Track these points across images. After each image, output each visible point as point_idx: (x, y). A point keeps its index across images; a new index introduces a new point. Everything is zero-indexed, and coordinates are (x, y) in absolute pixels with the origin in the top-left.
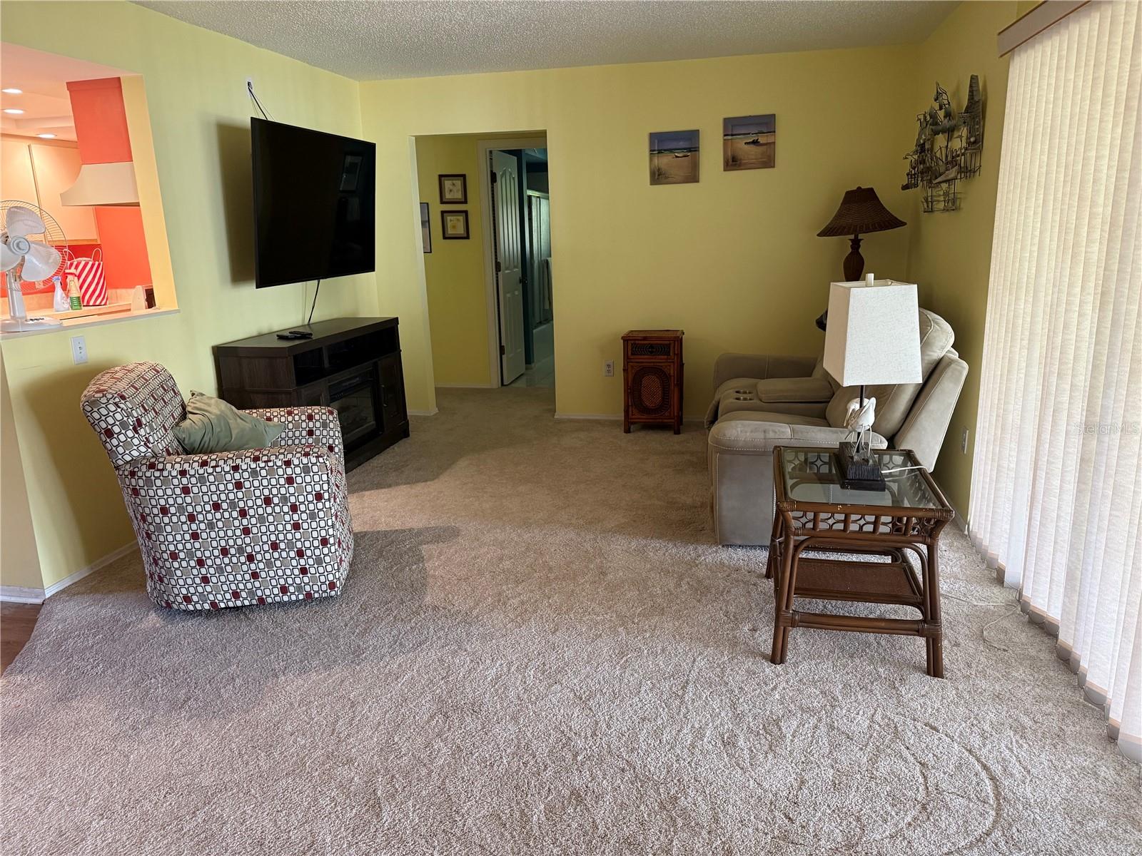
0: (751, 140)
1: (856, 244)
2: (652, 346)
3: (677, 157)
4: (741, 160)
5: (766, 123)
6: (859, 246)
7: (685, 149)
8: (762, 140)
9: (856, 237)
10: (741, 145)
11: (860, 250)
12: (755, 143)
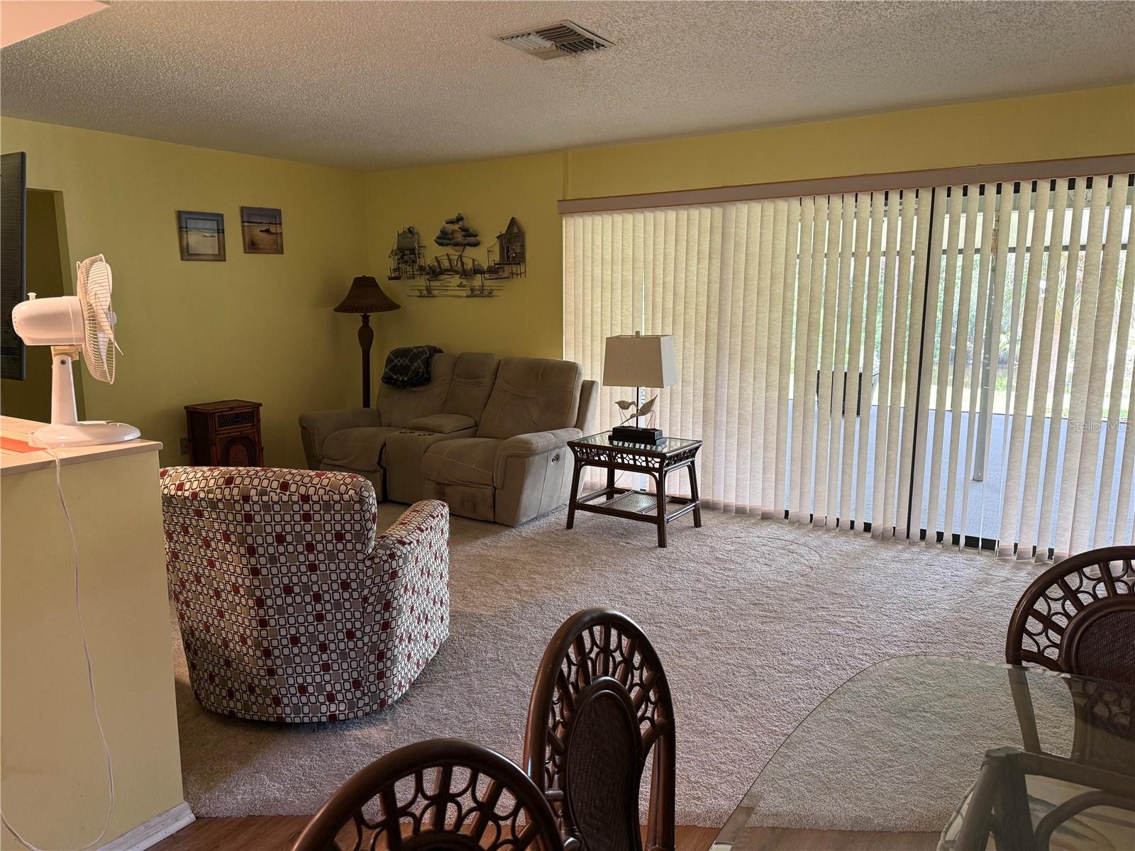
0: (264, 229)
1: (366, 319)
2: (237, 416)
3: (205, 236)
4: (258, 245)
5: (273, 216)
6: (368, 321)
7: (211, 229)
8: (273, 229)
9: (365, 314)
10: (257, 231)
11: (370, 324)
12: (267, 231)
